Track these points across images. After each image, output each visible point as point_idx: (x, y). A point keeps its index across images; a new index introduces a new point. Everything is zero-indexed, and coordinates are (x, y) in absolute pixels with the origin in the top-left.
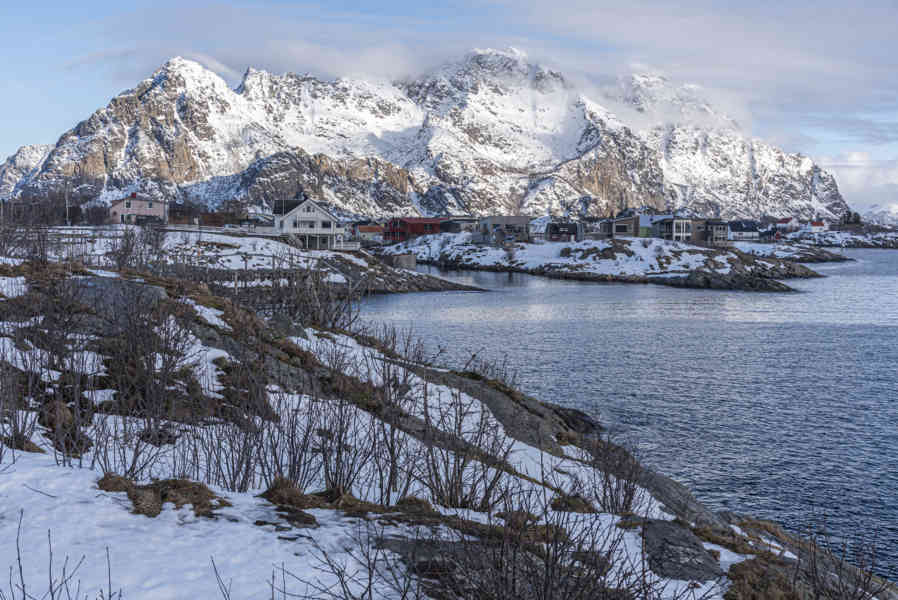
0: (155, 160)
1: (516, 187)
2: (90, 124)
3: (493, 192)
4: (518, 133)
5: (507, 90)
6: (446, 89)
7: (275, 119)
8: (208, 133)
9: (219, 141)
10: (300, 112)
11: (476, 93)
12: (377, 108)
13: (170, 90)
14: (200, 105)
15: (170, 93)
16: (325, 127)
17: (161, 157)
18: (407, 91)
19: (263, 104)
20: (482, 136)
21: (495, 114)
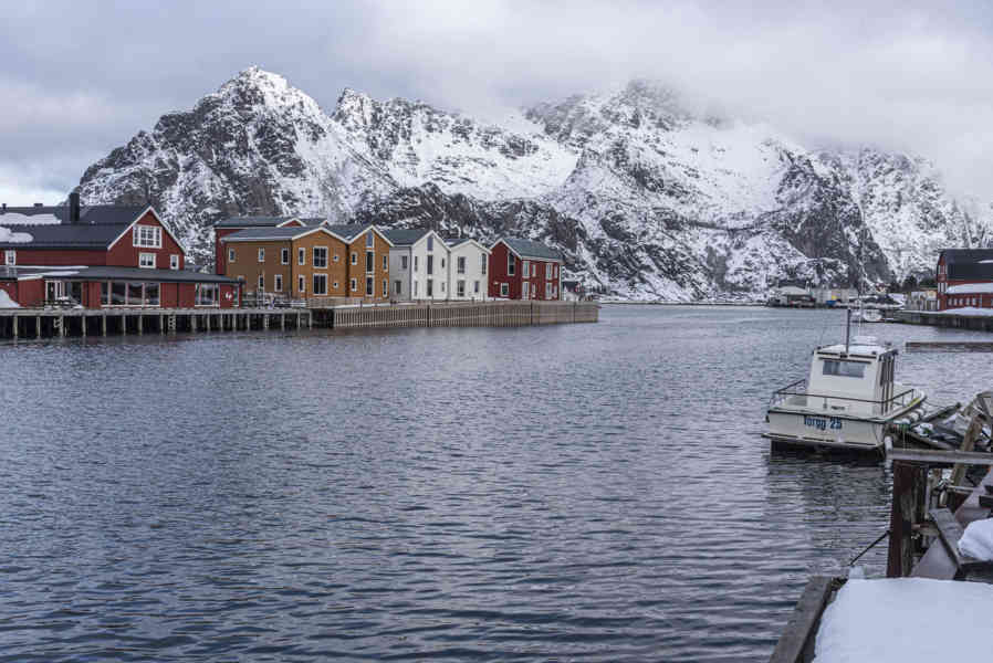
0: (220, 204)
1: (714, 246)
2: (129, 151)
3: (685, 253)
4: (694, 179)
5: (673, 124)
6: (596, 122)
7: (380, 155)
8: (296, 168)
9: (310, 177)
10: (411, 148)
11: (636, 128)
12: (508, 147)
13: (243, 108)
14: (285, 129)
15: (243, 112)
16: (445, 167)
17: (229, 198)
18: (544, 125)
19: (365, 135)
20: (651, 180)
21: (662, 153)
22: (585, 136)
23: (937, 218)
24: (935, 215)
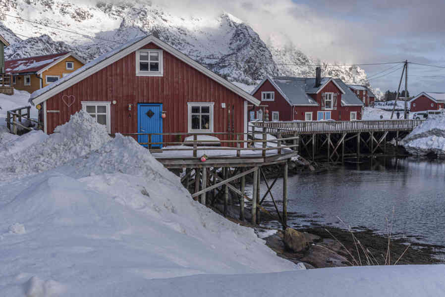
18: (96, 3)
21: (166, 21)
22: (121, 10)
23: (304, 59)
24: (304, 57)
